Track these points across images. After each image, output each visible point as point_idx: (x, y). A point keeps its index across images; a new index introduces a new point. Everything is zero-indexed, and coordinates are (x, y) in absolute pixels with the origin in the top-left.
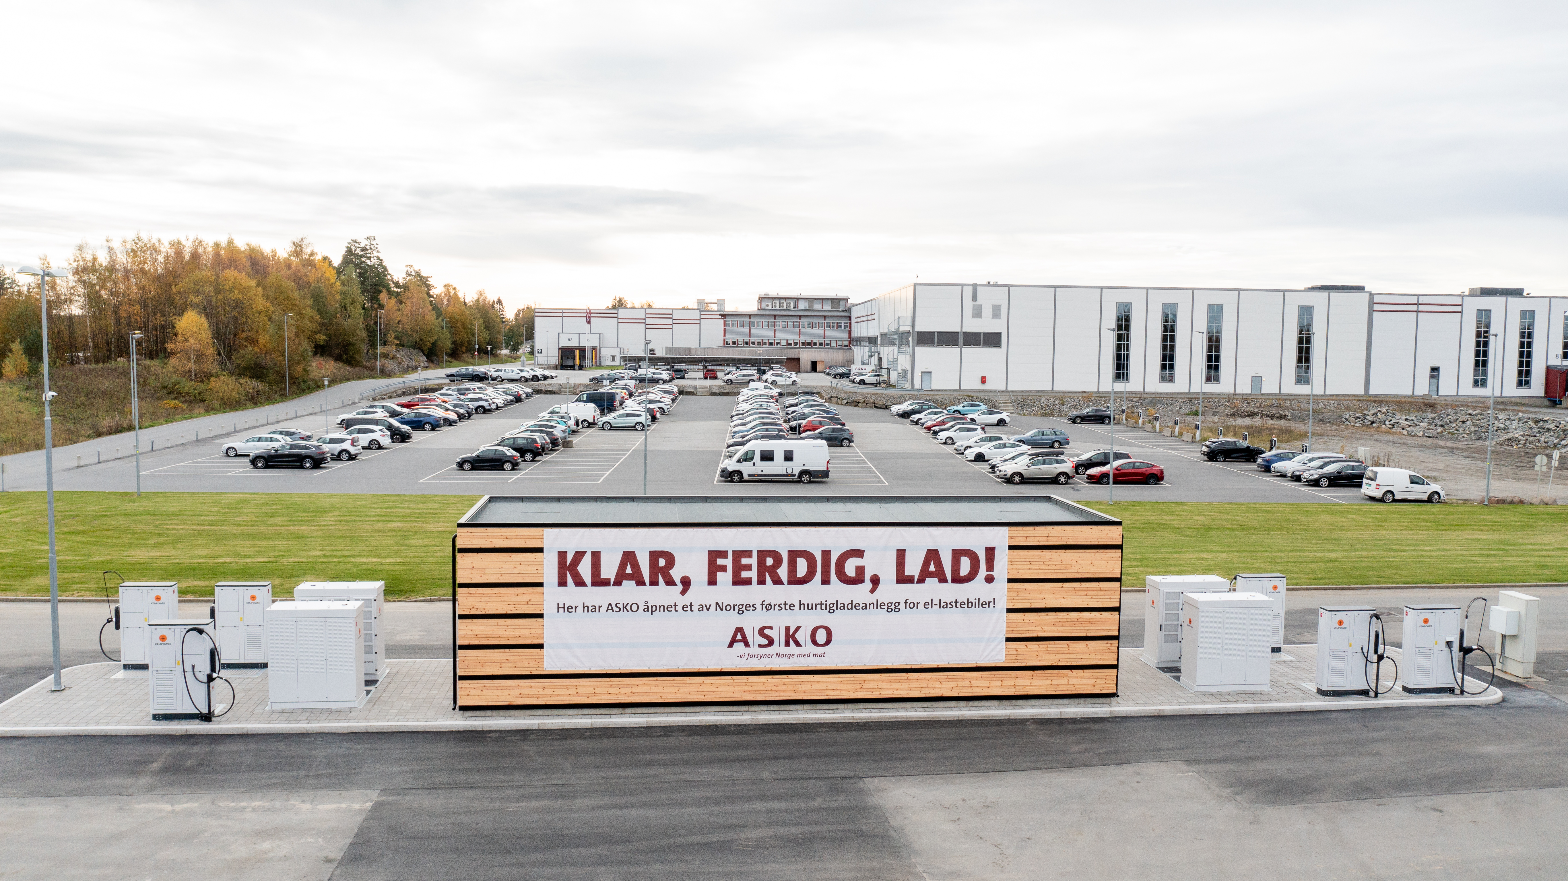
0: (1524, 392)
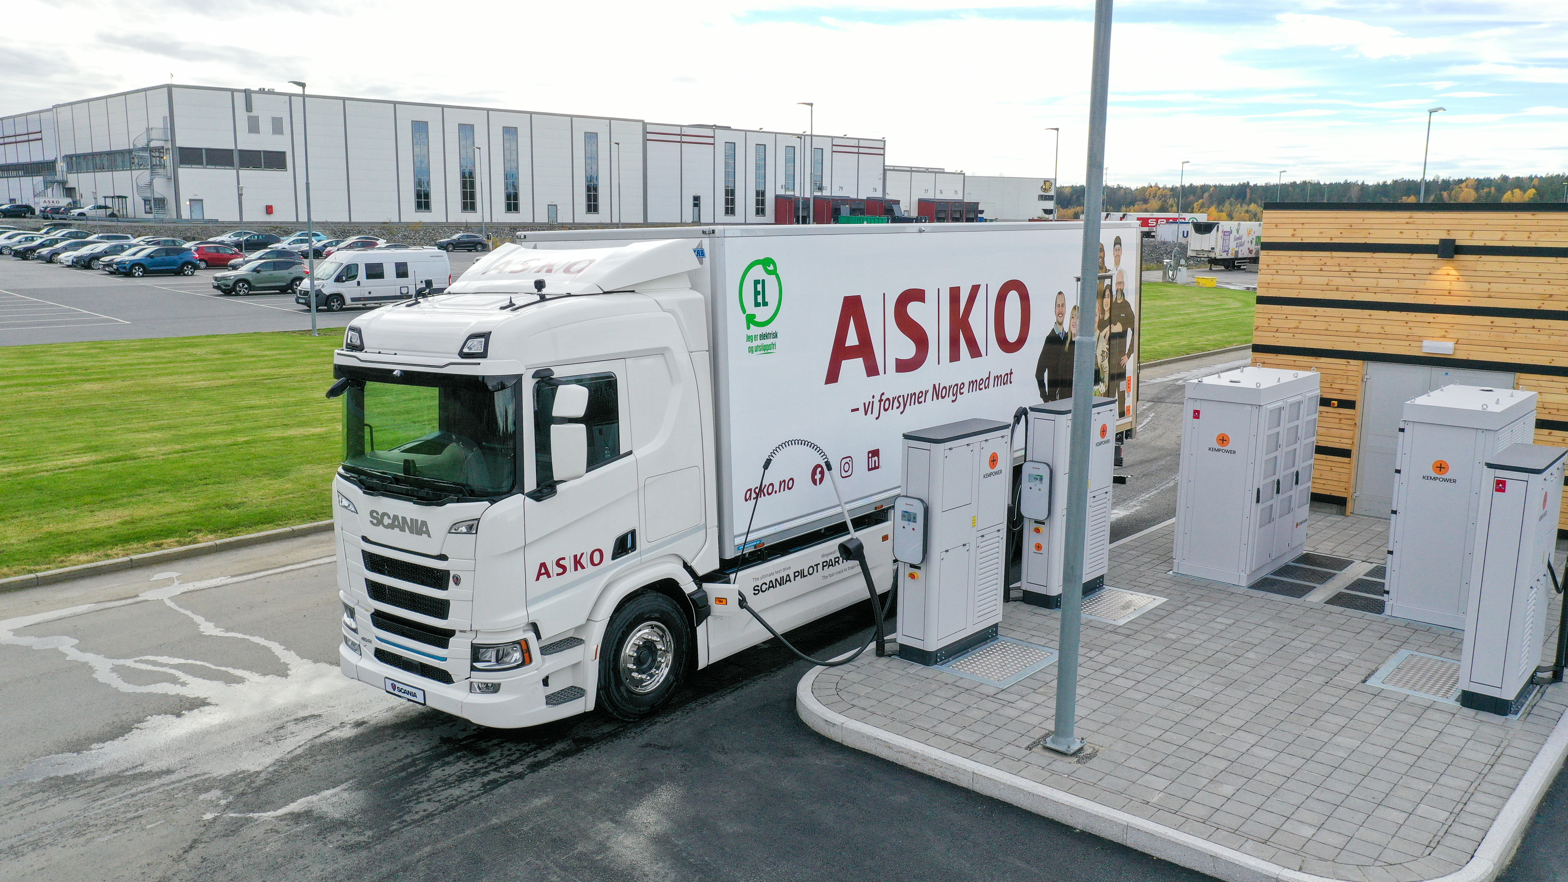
0: (761, 219)
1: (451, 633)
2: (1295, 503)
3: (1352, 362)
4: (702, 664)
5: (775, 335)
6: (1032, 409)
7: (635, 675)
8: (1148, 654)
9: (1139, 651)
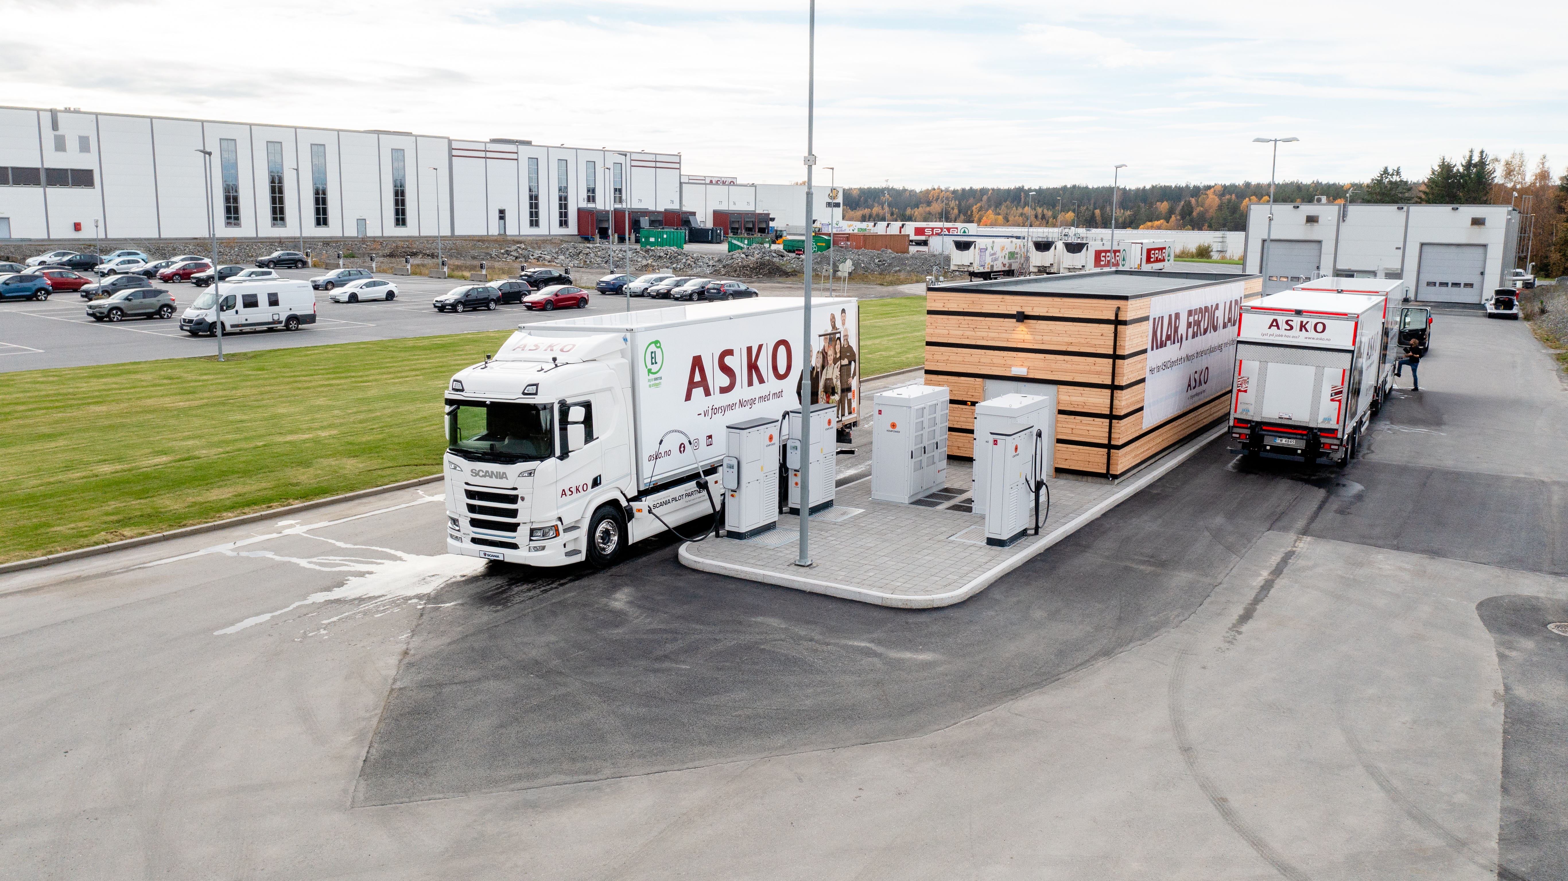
0: (564, 231)
1: (518, 524)
2: (936, 459)
3: (977, 379)
4: (630, 542)
5: (661, 378)
6: (791, 412)
7: (601, 545)
8: (848, 532)
9: (845, 531)
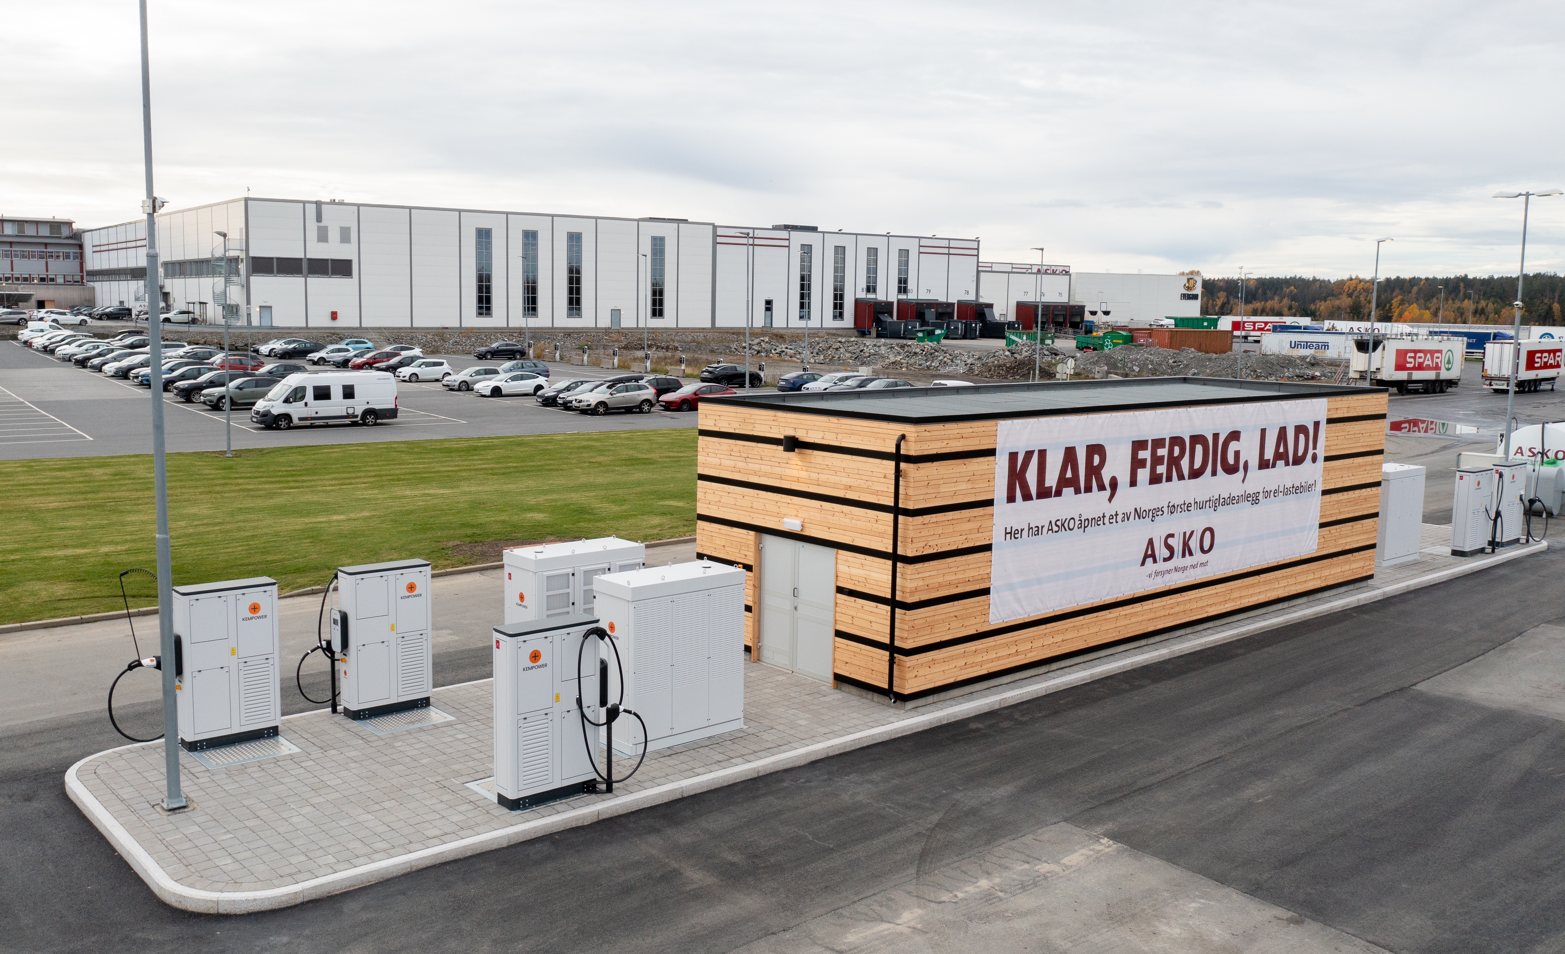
0: (838, 324)
3: (750, 532)
